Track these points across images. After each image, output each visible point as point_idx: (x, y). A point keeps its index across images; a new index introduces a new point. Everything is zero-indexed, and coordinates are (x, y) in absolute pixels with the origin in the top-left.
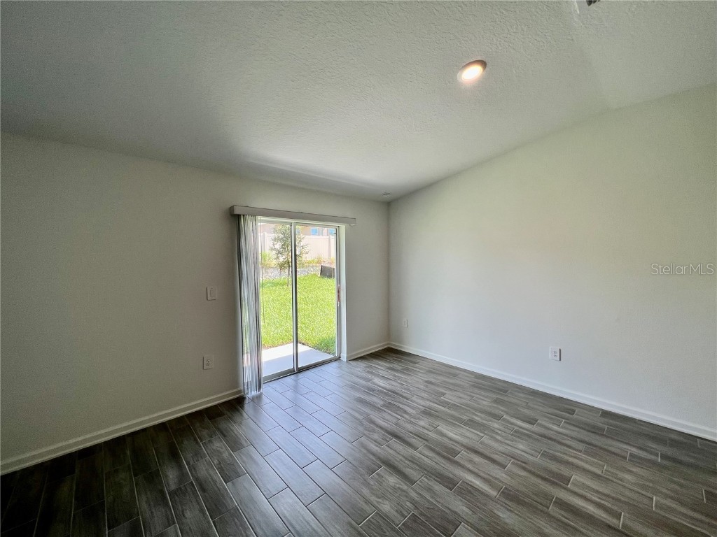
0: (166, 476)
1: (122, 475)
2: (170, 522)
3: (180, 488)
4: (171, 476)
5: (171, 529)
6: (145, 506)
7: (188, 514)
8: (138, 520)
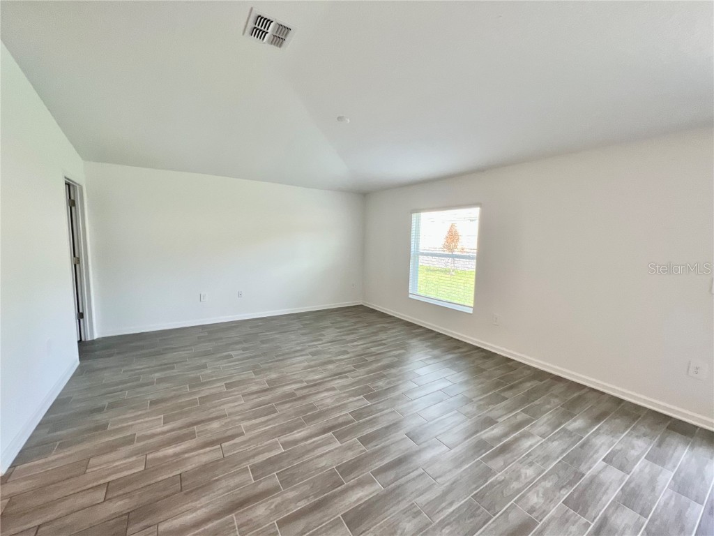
0: (575, 421)
1: (557, 400)
2: (543, 436)
3: (572, 433)
4: (576, 424)
5: (539, 438)
6: (545, 419)
7: (556, 443)
8: (533, 420)
